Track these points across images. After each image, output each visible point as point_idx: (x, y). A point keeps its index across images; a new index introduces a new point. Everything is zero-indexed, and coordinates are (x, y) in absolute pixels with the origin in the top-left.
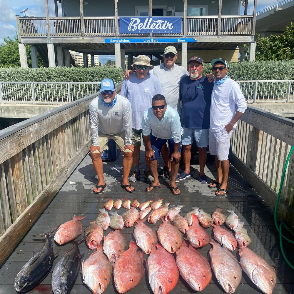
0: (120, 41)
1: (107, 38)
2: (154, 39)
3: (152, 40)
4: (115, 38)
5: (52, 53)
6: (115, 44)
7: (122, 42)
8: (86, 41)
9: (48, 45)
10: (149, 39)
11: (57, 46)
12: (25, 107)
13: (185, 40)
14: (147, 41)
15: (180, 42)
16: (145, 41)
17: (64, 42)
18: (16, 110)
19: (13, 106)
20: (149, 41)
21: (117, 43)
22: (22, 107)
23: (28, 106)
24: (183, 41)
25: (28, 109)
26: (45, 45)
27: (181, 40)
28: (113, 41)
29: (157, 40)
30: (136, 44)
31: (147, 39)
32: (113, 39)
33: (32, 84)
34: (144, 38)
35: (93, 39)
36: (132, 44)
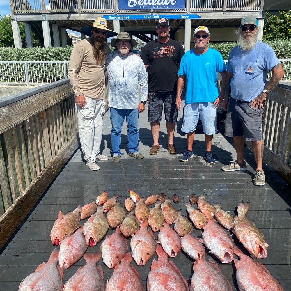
0: (119, 18)
1: (105, 14)
2: (155, 15)
3: (153, 17)
4: (114, 14)
5: (47, 31)
6: (114, 21)
7: (122, 19)
8: (83, 18)
9: (43, 22)
10: (150, 16)
11: (53, 24)
12: (18, 88)
13: (188, 16)
14: (148, 18)
15: (183, 18)
16: (146, 17)
17: (60, 20)
18: (10, 91)
19: (6, 88)
20: (150, 17)
21: (116, 20)
22: (16, 88)
23: (22, 88)
24: (186, 17)
25: (21, 90)
26: (40, 22)
27: (184, 17)
28: (112, 18)
29: (159, 16)
30: (136, 21)
31: (148, 16)
32: (111, 16)
33: (25, 64)
34: (145, 14)
35: (90, 16)
36: (131, 21)
